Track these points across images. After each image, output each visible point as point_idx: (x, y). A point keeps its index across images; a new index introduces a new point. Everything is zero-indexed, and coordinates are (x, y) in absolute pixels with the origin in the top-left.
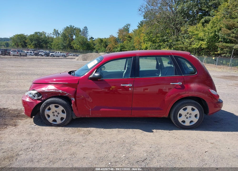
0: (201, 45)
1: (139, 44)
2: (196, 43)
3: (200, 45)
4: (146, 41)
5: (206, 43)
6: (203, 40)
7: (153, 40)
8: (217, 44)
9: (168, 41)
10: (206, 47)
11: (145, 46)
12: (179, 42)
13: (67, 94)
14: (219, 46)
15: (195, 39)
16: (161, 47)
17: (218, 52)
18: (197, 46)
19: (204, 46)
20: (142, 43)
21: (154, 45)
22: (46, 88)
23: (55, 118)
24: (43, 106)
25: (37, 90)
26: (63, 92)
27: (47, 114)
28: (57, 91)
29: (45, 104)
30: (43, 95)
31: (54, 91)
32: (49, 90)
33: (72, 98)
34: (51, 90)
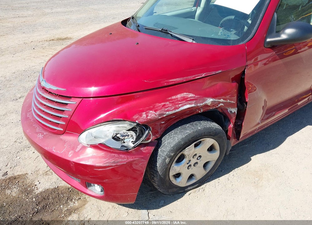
13: (221, 104)
22: (163, 104)
23: (193, 171)
24: (168, 160)
25: (137, 119)
26: (217, 100)
27: (174, 174)
28: (201, 104)
29: (173, 154)
30: (153, 128)
31: (193, 105)
32: (177, 106)
33: (229, 110)
34: (182, 106)
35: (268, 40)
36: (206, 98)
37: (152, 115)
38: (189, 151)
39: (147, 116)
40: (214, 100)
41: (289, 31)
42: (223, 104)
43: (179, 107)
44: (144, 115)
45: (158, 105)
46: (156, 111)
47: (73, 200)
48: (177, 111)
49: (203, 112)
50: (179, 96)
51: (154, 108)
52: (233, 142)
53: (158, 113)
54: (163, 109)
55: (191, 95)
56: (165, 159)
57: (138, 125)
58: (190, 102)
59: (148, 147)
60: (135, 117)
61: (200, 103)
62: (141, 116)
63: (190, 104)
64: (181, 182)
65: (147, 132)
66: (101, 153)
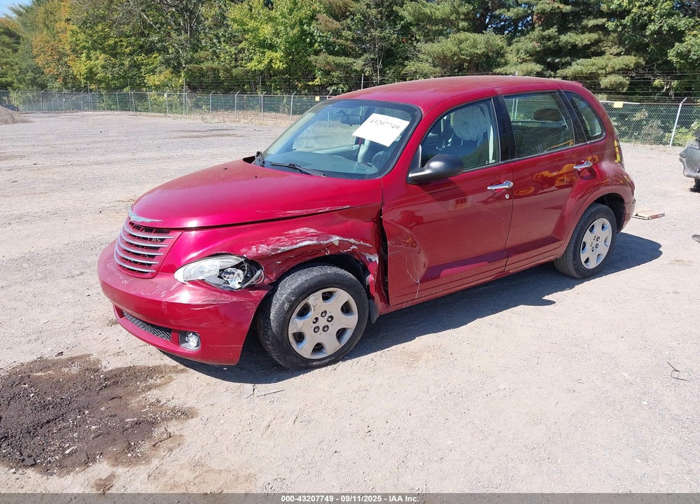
0: (271, 61)
1: (59, 60)
2: (255, 58)
3: (266, 62)
4: (84, 48)
5: (282, 56)
6: (272, 47)
7: (109, 45)
8: (312, 58)
9: (164, 50)
10: (284, 66)
11: (84, 68)
12: (202, 54)
13: (354, 247)
14: (318, 65)
15: (251, 44)
16: (142, 70)
17: (316, 80)
18: (259, 66)
19: (278, 65)
20: (68, 56)
21: (117, 61)
22: (277, 238)
23: (321, 337)
24: (286, 306)
25: (245, 253)
26: (345, 239)
27: (295, 331)
28: (325, 242)
29: (293, 299)
30: (265, 268)
31: (315, 242)
32: (295, 241)
33: (369, 257)
34: (300, 242)
35: (410, 175)
36: (331, 236)
37: (263, 249)
38: (315, 300)
39: (257, 250)
40: (342, 239)
41: (436, 165)
42: (356, 247)
43: (297, 243)
44: (254, 249)
45: (271, 239)
46: (268, 245)
47: (155, 378)
48: (295, 247)
49: (331, 255)
50: (297, 231)
51: (266, 241)
52: (380, 306)
53: (270, 247)
54: (277, 244)
55: (312, 230)
56: (283, 304)
57: (247, 260)
58: (310, 238)
59: (259, 291)
60: (243, 250)
61: (323, 241)
62: (250, 249)
63: (310, 240)
64: (305, 350)
65: (259, 273)
66: (201, 290)
